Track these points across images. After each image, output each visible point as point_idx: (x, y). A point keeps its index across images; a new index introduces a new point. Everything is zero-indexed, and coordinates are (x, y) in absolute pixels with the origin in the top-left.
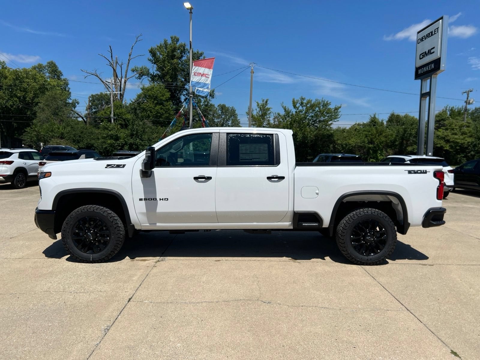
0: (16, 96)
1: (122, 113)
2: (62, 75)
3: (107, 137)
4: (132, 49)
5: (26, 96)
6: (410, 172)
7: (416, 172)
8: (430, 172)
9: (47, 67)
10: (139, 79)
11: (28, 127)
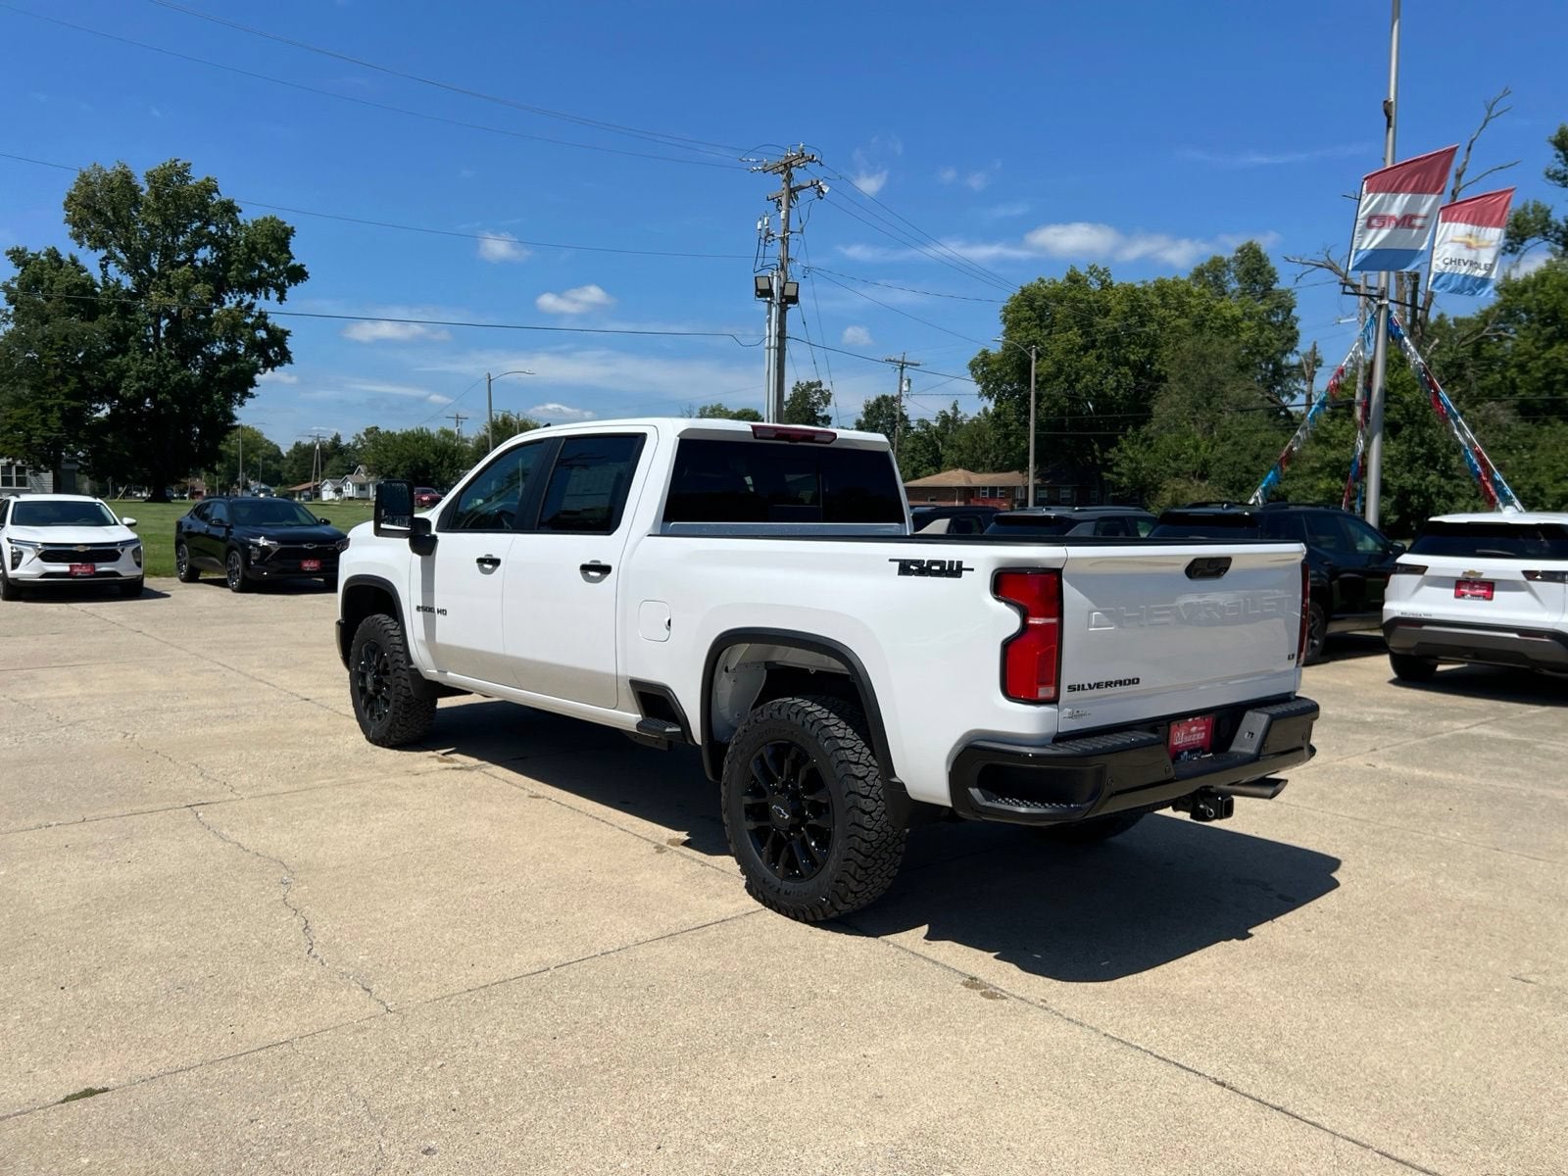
0: (1127, 362)
1: (1402, 383)
2: (1276, 279)
3: (1321, 469)
4: (1469, 149)
5: (1155, 357)
6: (905, 568)
7: (924, 569)
8: (972, 570)
9: (1233, 265)
10: (1511, 251)
11: (1112, 447)
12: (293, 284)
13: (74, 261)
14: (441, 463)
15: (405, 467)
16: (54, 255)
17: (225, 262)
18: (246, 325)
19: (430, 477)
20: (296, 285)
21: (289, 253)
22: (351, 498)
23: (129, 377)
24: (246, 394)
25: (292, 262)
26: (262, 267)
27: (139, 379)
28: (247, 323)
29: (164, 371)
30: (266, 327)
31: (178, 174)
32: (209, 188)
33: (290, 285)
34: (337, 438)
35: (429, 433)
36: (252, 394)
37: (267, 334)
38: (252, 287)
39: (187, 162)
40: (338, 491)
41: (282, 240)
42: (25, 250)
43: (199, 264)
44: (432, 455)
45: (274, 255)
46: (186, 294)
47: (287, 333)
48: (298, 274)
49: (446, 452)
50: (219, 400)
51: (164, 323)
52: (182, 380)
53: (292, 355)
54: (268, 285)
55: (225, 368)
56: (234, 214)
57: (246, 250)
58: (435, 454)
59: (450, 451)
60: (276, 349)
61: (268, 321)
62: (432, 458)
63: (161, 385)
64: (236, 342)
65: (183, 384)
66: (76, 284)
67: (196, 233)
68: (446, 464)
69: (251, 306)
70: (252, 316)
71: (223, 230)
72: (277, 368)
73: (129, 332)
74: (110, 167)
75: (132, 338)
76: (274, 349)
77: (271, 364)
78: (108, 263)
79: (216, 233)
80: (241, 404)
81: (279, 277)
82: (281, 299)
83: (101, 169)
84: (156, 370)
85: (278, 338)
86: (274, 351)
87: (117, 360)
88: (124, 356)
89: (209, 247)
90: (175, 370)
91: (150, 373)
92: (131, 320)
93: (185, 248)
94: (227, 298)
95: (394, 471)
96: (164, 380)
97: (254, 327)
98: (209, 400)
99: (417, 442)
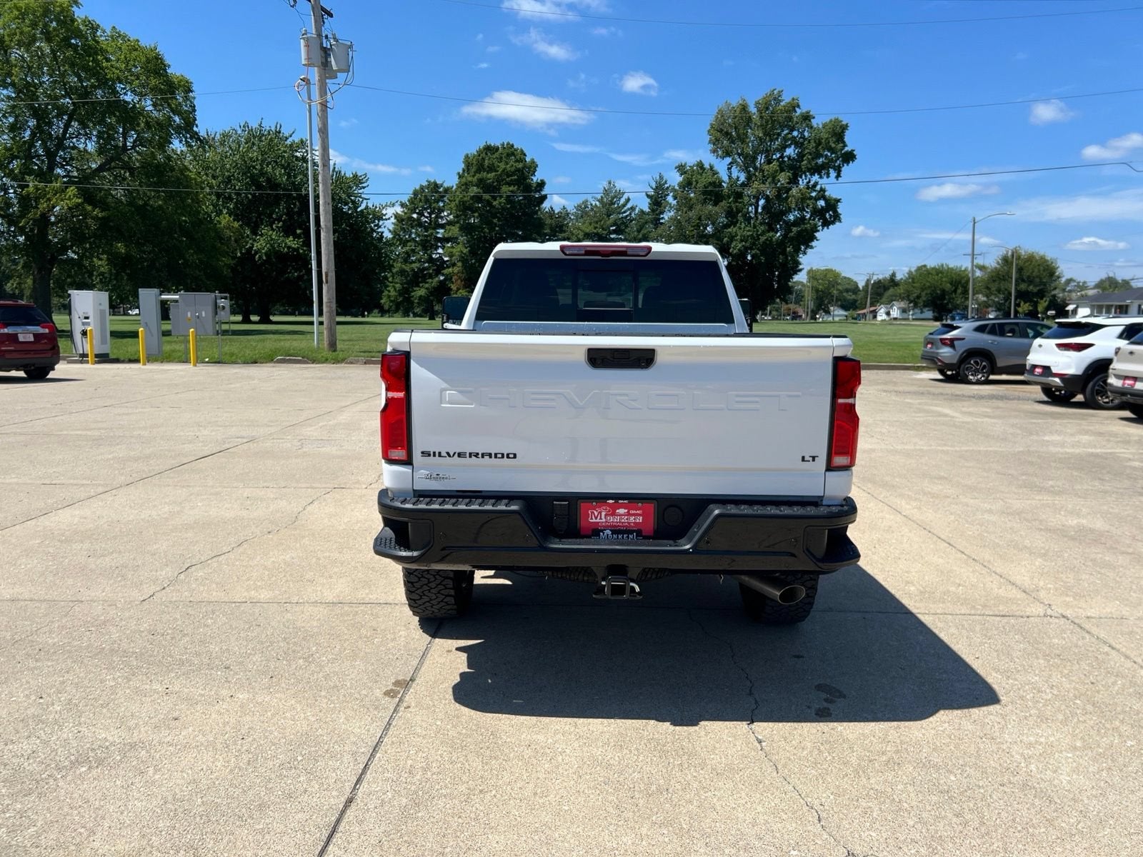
12: (845, 165)
13: (711, 168)
14: (955, 291)
15: (926, 294)
16: (700, 165)
17: (801, 156)
18: (811, 198)
19: (946, 302)
20: (848, 165)
21: (844, 142)
22: (895, 319)
23: (736, 240)
24: (808, 246)
25: (846, 149)
26: (827, 155)
27: (742, 241)
28: (812, 196)
29: (757, 234)
30: (824, 197)
31: (775, 99)
32: (794, 106)
33: (843, 166)
34: (894, 275)
35: (948, 268)
36: (811, 246)
37: (825, 203)
38: (817, 170)
39: (780, 90)
40: (888, 314)
41: (840, 134)
42: (686, 164)
43: (786, 159)
44: (949, 285)
45: (833, 145)
46: (774, 181)
47: (839, 201)
48: (849, 157)
49: (960, 282)
50: (790, 252)
51: (762, 202)
52: (767, 239)
53: (841, 216)
54: (830, 167)
55: (794, 229)
56: (810, 121)
57: (814, 145)
58: (951, 284)
59: (963, 281)
60: (831, 213)
61: (826, 193)
62: (948, 287)
63: (754, 244)
64: (805, 210)
65: (768, 242)
66: (710, 183)
67: (785, 139)
68: (959, 291)
69: (816, 184)
70: (815, 191)
71: (802, 133)
72: (831, 227)
73: (739, 211)
74: (735, 102)
75: (740, 215)
76: (829, 213)
77: (826, 224)
78: (732, 166)
79: (797, 136)
80: (805, 253)
81: (836, 161)
82: (838, 176)
83: (730, 105)
84: (752, 235)
85: (832, 205)
86: (830, 215)
87: (730, 230)
88: (734, 227)
89: (793, 146)
90: (763, 233)
91: (748, 236)
92: (740, 203)
93: (777, 150)
94: (800, 180)
95: (918, 297)
96: (756, 240)
97: (817, 199)
98: (784, 253)
99: (937, 275)
